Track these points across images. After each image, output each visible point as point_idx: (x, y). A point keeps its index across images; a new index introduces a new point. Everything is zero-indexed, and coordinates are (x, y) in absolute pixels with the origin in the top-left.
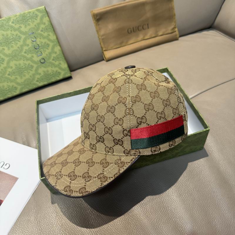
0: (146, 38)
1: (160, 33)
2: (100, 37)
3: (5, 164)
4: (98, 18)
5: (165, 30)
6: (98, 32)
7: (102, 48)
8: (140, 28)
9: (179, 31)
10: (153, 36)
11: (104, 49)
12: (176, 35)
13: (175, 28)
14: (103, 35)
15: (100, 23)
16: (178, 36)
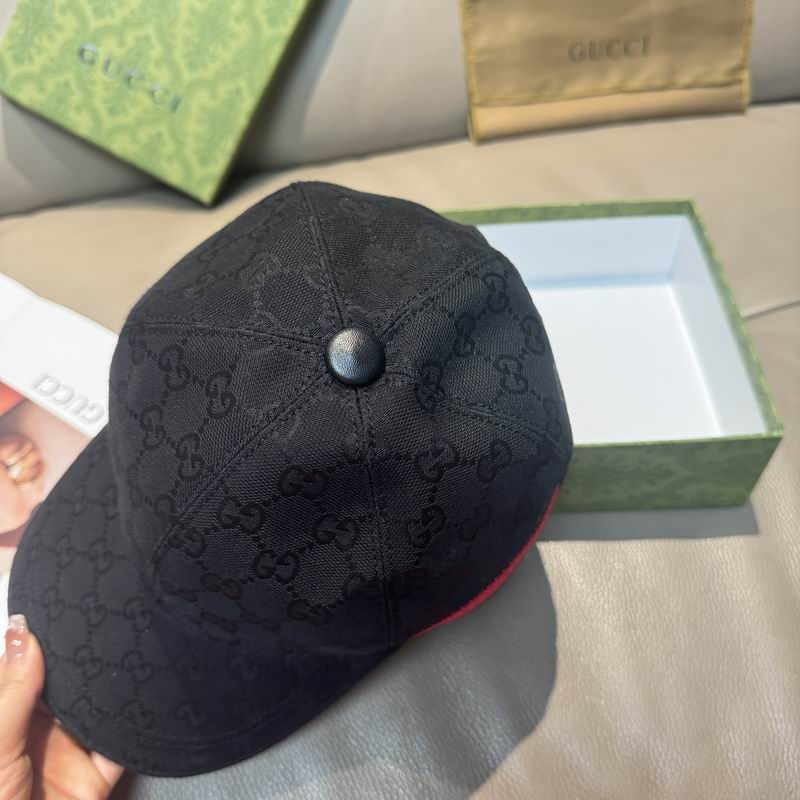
0: (632, 84)
1: (685, 78)
2: (471, 57)
3: (89, 406)
5: (704, 70)
6: (467, 35)
7: (470, 95)
8: (618, 48)
9: (756, 83)
10: (658, 82)
11: (477, 99)
12: (740, 96)
13: (740, 68)
14: (481, 52)
15: (480, 7)
16: (746, 100)
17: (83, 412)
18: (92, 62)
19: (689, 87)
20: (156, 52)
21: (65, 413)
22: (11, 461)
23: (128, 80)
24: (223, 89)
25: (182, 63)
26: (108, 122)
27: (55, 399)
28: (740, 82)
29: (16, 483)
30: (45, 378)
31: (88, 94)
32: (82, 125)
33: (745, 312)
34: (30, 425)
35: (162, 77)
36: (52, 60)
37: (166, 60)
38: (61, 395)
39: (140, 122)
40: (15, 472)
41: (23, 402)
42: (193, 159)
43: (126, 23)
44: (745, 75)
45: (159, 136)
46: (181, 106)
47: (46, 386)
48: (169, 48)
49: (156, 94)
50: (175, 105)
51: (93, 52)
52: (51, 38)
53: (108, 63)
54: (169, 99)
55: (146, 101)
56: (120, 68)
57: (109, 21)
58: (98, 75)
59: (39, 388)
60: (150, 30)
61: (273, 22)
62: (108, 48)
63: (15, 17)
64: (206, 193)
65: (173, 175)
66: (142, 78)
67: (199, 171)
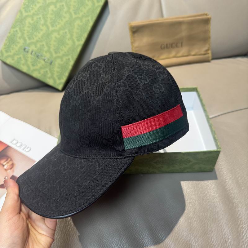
0: (178, 55)
1: (193, 53)
2: (133, 49)
3: (27, 147)
4: (134, 30)
5: (198, 51)
6: (132, 43)
8: (174, 45)
9: (213, 54)
10: (186, 54)
12: (209, 57)
13: (208, 50)
14: (136, 47)
15: (136, 35)
16: (210, 58)
17: (25, 149)
18: (28, 52)
19: (194, 55)
20: (46, 49)
21: (20, 150)
22: (4, 164)
23: (38, 56)
24: (65, 59)
25: (53, 52)
26: (32, 68)
27: (17, 146)
28: (208, 53)
29: (6, 170)
30: (14, 140)
31: (26, 60)
32: (25, 69)
33: (211, 117)
34: (10, 153)
35: (47, 56)
36: (16, 51)
37: (49, 51)
38: (19, 144)
39: (41, 68)
40: (5, 167)
41: (8, 147)
42: (56, 78)
43: (37, 41)
44: (210, 52)
45: (47, 72)
46: (53, 63)
47: (14, 142)
48: (49, 48)
49: (46, 60)
50: (51, 63)
51: (28, 49)
52: (16, 45)
53: (32, 52)
54: (49, 62)
55: (43, 62)
56: (35, 53)
57: (32, 41)
58: (29, 55)
59: (12, 142)
60: (44, 43)
61: (78, 40)
62: (32, 48)
63: (6, 40)
64: (60, 87)
65: (51, 82)
66: (42, 56)
67: (58, 81)
